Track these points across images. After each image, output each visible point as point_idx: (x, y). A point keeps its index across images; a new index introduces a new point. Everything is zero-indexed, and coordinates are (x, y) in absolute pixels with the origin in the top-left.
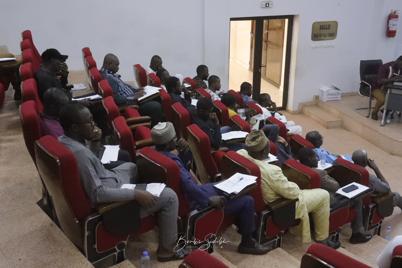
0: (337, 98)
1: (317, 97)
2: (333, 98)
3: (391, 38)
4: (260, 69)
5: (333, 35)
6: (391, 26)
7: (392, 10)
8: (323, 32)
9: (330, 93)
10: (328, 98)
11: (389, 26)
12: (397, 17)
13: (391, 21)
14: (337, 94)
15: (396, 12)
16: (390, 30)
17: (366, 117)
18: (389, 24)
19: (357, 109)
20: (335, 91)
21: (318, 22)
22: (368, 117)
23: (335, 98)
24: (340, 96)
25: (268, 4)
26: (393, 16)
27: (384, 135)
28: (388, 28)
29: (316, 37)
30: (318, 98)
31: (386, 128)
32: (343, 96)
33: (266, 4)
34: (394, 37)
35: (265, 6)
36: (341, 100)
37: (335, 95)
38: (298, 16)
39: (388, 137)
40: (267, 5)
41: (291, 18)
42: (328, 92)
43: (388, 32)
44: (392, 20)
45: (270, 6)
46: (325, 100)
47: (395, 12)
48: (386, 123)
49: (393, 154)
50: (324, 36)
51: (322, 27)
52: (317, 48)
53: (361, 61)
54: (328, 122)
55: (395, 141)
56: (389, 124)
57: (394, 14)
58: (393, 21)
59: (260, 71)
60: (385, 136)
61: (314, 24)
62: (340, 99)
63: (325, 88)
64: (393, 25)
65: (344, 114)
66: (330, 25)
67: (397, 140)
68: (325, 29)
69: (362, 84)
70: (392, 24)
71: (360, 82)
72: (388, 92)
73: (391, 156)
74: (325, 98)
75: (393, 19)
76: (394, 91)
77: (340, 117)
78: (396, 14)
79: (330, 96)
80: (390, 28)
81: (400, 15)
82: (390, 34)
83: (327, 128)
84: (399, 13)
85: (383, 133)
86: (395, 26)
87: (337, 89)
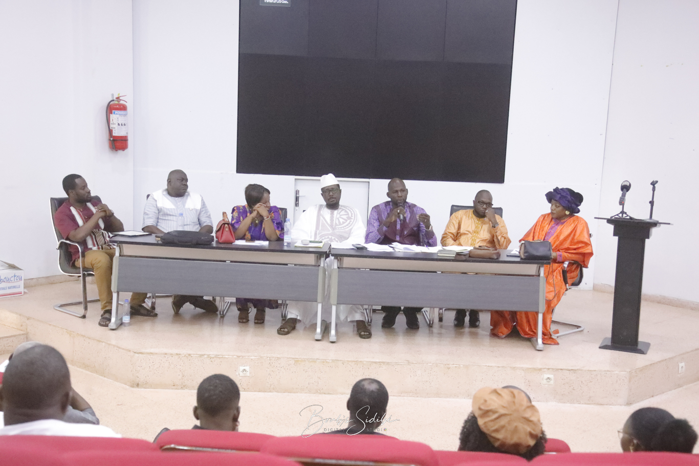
0: (14, 287)
2: (4, 289)
3: (120, 152)
6: (116, 126)
7: (113, 95)
11: (111, 126)
12: (123, 108)
13: (113, 117)
14: (12, 279)
15: (121, 98)
16: (114, 135)
17: (80, 317)
18: (111, 120)
19: (62, 306)
20: (12, 272)
22: (84, 317)
23: (9, 288)
24: (22, 283)
26: (115, 107)
27: (114, 346)
28: (110, 131)
31: (124, 333)
32: (30, 285)
34: (126, 150)
36: (25, 293)
37: (8, 280)
39: (123, 349)
43: (112, 139)
44: (114, 113)
47: (118, 98)
48: (121, 324)
49: (138, 385)
55: (138, 353)
57: (117, 102)
58: (118, 116)
60: (117, 347)
62: (22, 289)
64: (119, 125)
65: (30, 319)
67: (143, 351)
69: (62, 246)
70: (115, 121)
71: (58, 243)
73: (136, 390)
75: (116, 112)
76: (128, 250)
77: (22, 326)
78: (122, 102)
80: (114, 131)
81: (129, 106)
82: (118, 143)
84: (128, 101)
85: (113, 342)
86: (123, 127)
87: (12, 267)
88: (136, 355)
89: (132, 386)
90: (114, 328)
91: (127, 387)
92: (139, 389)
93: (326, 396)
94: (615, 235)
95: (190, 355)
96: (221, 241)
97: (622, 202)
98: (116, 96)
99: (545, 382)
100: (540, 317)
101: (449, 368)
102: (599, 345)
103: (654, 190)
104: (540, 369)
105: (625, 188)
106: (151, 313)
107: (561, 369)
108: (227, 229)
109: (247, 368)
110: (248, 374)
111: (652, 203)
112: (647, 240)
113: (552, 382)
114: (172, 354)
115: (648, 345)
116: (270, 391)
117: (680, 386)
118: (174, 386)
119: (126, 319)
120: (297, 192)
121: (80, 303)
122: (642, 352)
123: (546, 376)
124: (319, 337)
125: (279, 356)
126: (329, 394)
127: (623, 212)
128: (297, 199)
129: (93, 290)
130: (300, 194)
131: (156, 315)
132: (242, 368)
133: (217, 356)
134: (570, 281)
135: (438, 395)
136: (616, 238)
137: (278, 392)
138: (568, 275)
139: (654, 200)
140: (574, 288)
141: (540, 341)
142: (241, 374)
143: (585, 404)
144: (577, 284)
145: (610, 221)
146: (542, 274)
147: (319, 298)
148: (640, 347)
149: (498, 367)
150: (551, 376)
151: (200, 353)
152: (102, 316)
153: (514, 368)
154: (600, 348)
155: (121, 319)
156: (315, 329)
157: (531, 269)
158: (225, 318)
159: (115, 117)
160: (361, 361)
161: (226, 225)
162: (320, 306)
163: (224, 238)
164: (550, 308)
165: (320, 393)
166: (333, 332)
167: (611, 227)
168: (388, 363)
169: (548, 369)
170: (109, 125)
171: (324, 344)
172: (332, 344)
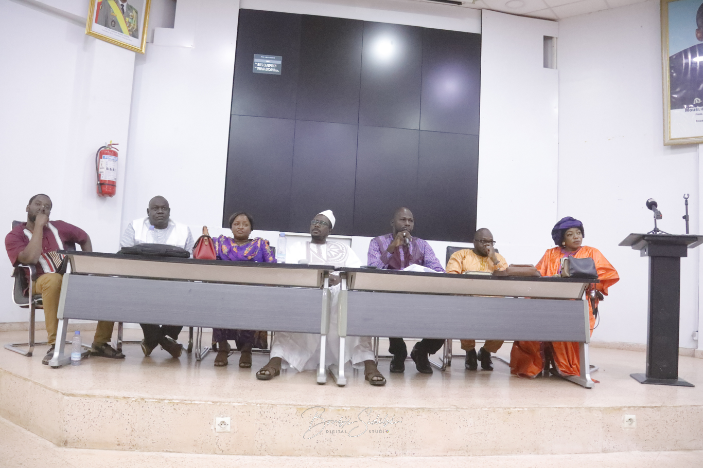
3: (108, 198)
6: (104, 170)
7: (105, 141)
11: (100, 170)
12: (114, 154)
13: (102, 162)
15: (113, 145)
16: (102, 179)
17: (25, 355)
18: (100, 166)
19: (16, 345)
26: (106, 152)
28: (99, 176)
34: (113, 197)
43: (99, 182)
44: (104, 158)
47: (110, 145)
48: (67, 363)
55: (68, 395)
57: (108, 149)
58: (107, 160)
64: (107, 169)
70: (104, 166)
72: (68, 271)
73: (63, 450)
75: (107, 157)
78: (114, 149)
80: (102, 176)
81: (121, 154)
82: (103, 187)
86: (112, 171)
88: (66, 398)
89: (59, 445)
90: (56, 364)
91: (52, 445)
92: (67, 450)
93: (343, 459)
95: (143, 399)
96: (198, 257)
97: (658, 217)
98: (108, 143)
99: (626, 424)
101: (510, 414)
102: (633, 380)
103: (686, 203)
104: (620, 409)
105: (652, 206)
106: (117, 355)
107: (644, 407)
108: (207, 243)
109: (227, 420)
110: (228, 428)
111: (686, 218)
113: (634, 424)
114: (116, 398)
116: (261, 454)
118: (119, 445)
123: (628, 417)
124: (322, 379)
125: (273, 402)
126: (346, 456)
127: (656, 230)
131: (123, 357)
132: (219, 420)
133: (182, 402)
135: (496, 451)
137: (272, 455)
139: (689, 214)
142: (218, 429)
143: (672, 450)
147: (323, 329)
149: (571, 408)
150: (633, 417)
151: (159, 397)
152: (48, 352)
157: (574, 289)
158: (202, 362)
159: (106, 162)
160: (391, 408)
161: (206, 238)
162: (323, 339)
163: (202, 254)
165: (334, 456)
168: (429, 410)
169: (629, 407)
170: (97, 170)
171: (330, 388)
172: (341, 389)
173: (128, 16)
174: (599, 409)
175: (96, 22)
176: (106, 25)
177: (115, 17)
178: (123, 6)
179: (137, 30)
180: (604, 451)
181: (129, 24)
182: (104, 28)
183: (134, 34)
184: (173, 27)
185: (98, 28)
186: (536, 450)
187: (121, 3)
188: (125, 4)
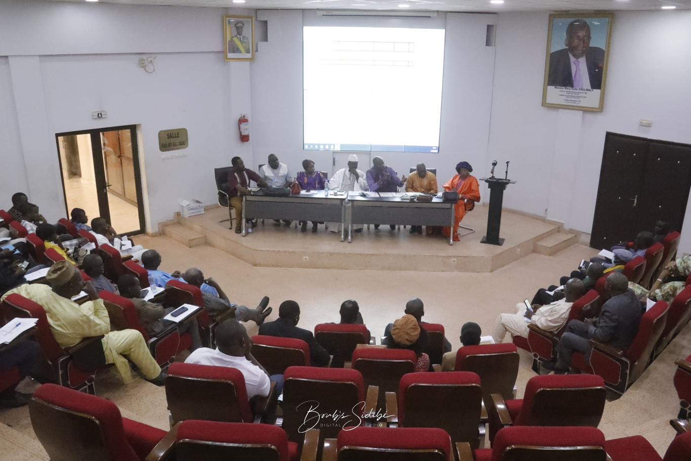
0: (199, 212)
1: (178, 214)
2: (195, 213)
3: (246, 142)
4: (105, 190)
5: (183, 144)
6: (243, 130)
7: (241, 114)
8: (172, 140)
9: (192, 208)
10: (190, 214)
11: (241, 130)
12: (246, 121)
14: (199, 208)
16: (243, 134)
18: (241, 128)
19: (220, 222)
20: (197, 205)
21: (165, 131)
22: (230, 228)
23: (197, 212)
24: (203, 210)
25: (101, 114)
26: (242, 120)
28: (241, 133)
29: (164, 147)
30: (180, 215)
31: (249, 238)
32: (207, 209)
33: (98, 114)
34: (248, 142)
35: (97, 117)
36: (204, 214)
37: (197, 209)
38: (140, 125)
39: (249, 248)
40: (100, 116)
41: (133, 129)
42: (188, 206)
43: (241, 137)
45: (103, 116)
46: (187, 217)
47: (244, 116)
48: (247, 233)
49: (256, 265)
50: (174, 145)
51: (170, 135)
52: (168, 158)
53: (215, 169)
54: (190, 240)
56: (251, 233)
57: (243, 118)
59: (105, 192)
60: (246, 247)
61: (160, 133)
62: (203, 212)
63: (185, 203)
64: (245, 129)
65: (206, 229)
66: (178, 133)
67: (257, 249)
68: (174, 137)
69: (220, 193)
70: (243, 128)
71: (217, 191)
72: (244, 200)
73: (255, 267)
74: (186, 214)
75: (243, 123)
76: (249, 198)
77: (203, 232)
78: (246, 118)
79: (192, 211)
81: (249, 119)
82: (244, 138)
83: (190, 247)
84: (249, 117)
85: (244, 244)
86: (247, 130)
87: (198, 202)
88: (255, 251)
89: (254, 266)
90: (244, 235)
91: (252, 266)
92: (257, 267)
93: (346, 270)
94: (489, 187)
95: (279, 251)
97: (492, 172)
98: (243, 115)
99: (452, 262)
100: (452, 229)
102: (480, 241)
103: (508, 166)
104: (450, 256)
105: (494, 164)
107: (460, 256)
109: (307, 257)
110: (308, 260)
111: (507, 172)
112: (504, 191)
113: (455, 262)
114: (271, 251)
115: (503, 240)
116: (319, 268)
117: (517, 259)
118: (273, 266)
119: (250, 230)
120: (334, 159)
121: (228, 220)
122: (500, 245)
123: (453, 259)
124: (343, 240)
125: (322, 251)
127: (493, 177)
128: (334, 162)
129: (234, 215)
130: (336, 159)
132: (305, 257)
133: (292, 252)
134: (468, 209)
135: (400, 269)
136: (490, 189)
137: (322, 268)
138: (467, 206)
139: (508, 170)
140: (470, 212)
141: (451, 241)
142: (304, 260)
143: (470, 272)
144: (471, 209)
145: (486, 181)
146: (453, 207)
147: (343, 221)
148: (500, 242)
149: (430, 256)
150: (455, 259)
151: (284, 250)
153: (438, 256)
154: (481, 242)
155: (248, 230)
156: (341, 235)
157: (448, 206)
159: (243, 126)
160: (362, 254)
162: (343, 224)
163: (295, 191)
164: (457, 222)
165: (343, 269)
166: (350, 238)
167: (487, 184)
169: (454, 256)
170: (240, 130)
171: (345, 243)
172: (349, 244)
173: (244, 43)
174: (441, 256)
175: (229, 53)
176: (234, 52)
177: (237, 46)
178: (240, 38)
179: (249, 49)
180: (443, 271)
181: (244, 47)
182: (233, 54)
183: (248, 52)
184: (267, 41)
185: (230, 55)
186: (415, 269)
187: (239, 37)
188: (241, 37)
